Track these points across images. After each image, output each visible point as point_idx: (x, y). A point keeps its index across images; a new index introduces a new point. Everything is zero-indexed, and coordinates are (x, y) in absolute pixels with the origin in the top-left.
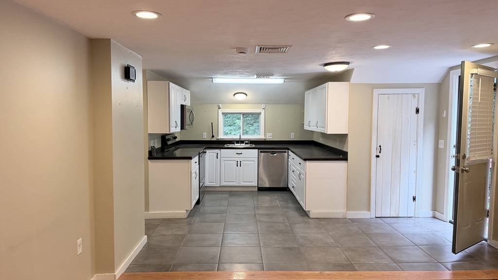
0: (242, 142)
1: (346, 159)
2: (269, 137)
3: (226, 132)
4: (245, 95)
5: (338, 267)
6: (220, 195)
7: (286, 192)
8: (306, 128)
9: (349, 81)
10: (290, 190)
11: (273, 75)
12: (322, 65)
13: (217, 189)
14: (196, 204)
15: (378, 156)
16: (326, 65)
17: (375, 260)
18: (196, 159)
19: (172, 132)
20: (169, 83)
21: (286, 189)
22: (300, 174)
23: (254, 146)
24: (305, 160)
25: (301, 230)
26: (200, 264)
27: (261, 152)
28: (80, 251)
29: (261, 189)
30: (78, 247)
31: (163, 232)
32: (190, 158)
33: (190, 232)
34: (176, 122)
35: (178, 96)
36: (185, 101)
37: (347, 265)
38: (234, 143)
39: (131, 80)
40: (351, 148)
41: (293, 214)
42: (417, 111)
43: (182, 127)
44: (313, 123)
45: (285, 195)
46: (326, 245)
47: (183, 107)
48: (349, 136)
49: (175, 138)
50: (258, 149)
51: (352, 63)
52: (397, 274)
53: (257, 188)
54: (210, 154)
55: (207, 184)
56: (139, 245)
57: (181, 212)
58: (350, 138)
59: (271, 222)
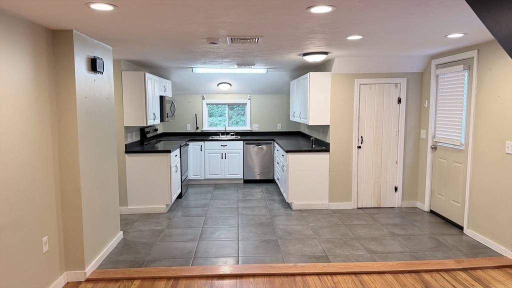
0: (228, 134)
1: (328, 150)
2: (256, 128)
3: (216, 123)
4: (229, 86)
5: (313, 259)
6: (204, 189)
7: (272, 184)
8: (292, 119)
9: (331, 71)
10: (276, 182)
11: (254, 65)
12: (300, 55)
13: (202, 182)
14: (177, 198)
15: (359, 147)
16: (305, 55)
17: (351, 251)
18: (177, 152)
19: (149, 124)
20: (145, 74)
21: (272, 181)
22: (283, 166)
23: (239, 137)
24: (287, 152)
25: (282, 222)
26: (175, 259)
27: (246, 144)
28: (46, 249)
29: (246, 182)
30: (44, 246)
31: (141, 228)
32: (169, 152)
33: (168, 227)
34: (154, 114)
35: (156, 87)
36: (165, 91)
37: (322, 257)
38: (219, 135)
39: (99, 72)
40: (332, 139)
41: (277, 206)
42: (400, 101)
43: (162, 120)
44: (297, 114)
45: (270, 187)
46: (304, 237)
47: (162, 98)
48: (331, 127)
49: (156, 130)
50: (244, 140)
51: (331, 53)
52: (370, 265)
53: (243, 181)
54: (193, 147)
55: (191, 177)
56: (113, 241)
57: (161, 206)
58: (331, 129)
59: (252, 215)
